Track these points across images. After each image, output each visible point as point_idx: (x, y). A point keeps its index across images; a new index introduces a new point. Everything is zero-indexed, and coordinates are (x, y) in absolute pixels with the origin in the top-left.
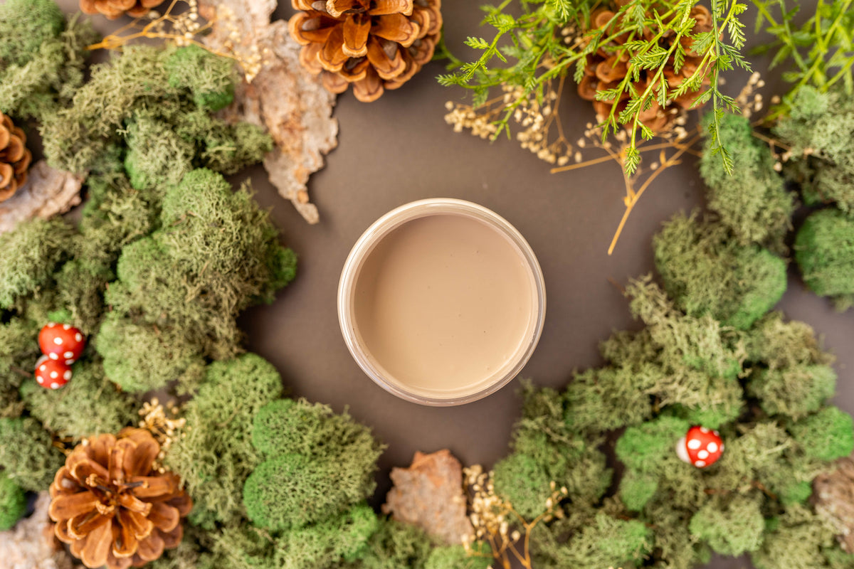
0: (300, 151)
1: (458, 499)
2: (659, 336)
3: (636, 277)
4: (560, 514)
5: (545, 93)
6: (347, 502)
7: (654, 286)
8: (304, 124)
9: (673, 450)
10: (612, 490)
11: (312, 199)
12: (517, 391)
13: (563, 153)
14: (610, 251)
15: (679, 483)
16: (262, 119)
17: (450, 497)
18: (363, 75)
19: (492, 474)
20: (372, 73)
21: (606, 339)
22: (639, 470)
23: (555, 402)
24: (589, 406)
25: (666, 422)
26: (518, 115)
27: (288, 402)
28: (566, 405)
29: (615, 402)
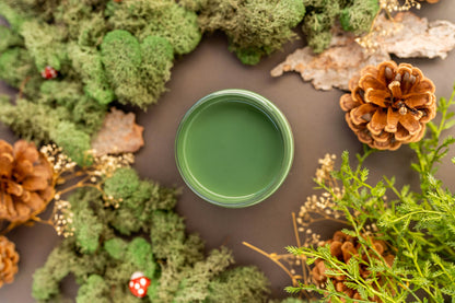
0: (314, 68)
1: (116, 149)
2: (199, 266)
3: (233, 254)
4: (107, 204)
5: (338, 211)
6: (114, 88)
7: (228, 264)
8: (329, 70)
9: (137, 269)
10: (118, 233)
11: (285, 73)
12: (175, 185)
13: (304, 221)
14: (245, 243)
15: (119, 271)
16: (333, 47)
17: (117, 144)
18: (355, 100)
19: (128, 167)
20: (356, 105)
21: (200, 236)
22: (127, 250)
23: (168, 204)
24: (163, 225)
25: (152, 266)
26: (326, 195)
27: (171, 56)
28: (165, 211)
29: (165, 239)
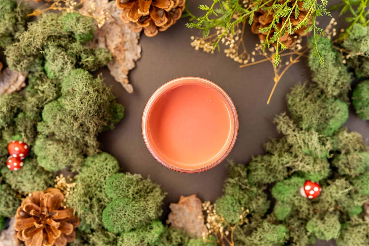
0: (124, 60)
1: (200, 217)
2: (290, 140)
3: (279, 114)
4: (247, 221)
5: (235, 31)
6: (150, 219)
7: (287, 117)
8: (125, 48)
9: (298, 192)
10: (270, 210)
11: (130, 82)
12: (226, 165)
13: (246, 58)
14: (268, 103)
15: (301, 207)
16: (107, 46)
17: (197, 216)
18: (148, 24)
19: (215, 205)
20: (152, 23)
21: (267, 142)
22: (283, 202)
23: (243, 170)
24: (259, 172)
25: (294, 180)
26: (223, 40)
27: (122, 174)
28: (248, 172)
29: (271, 171)
